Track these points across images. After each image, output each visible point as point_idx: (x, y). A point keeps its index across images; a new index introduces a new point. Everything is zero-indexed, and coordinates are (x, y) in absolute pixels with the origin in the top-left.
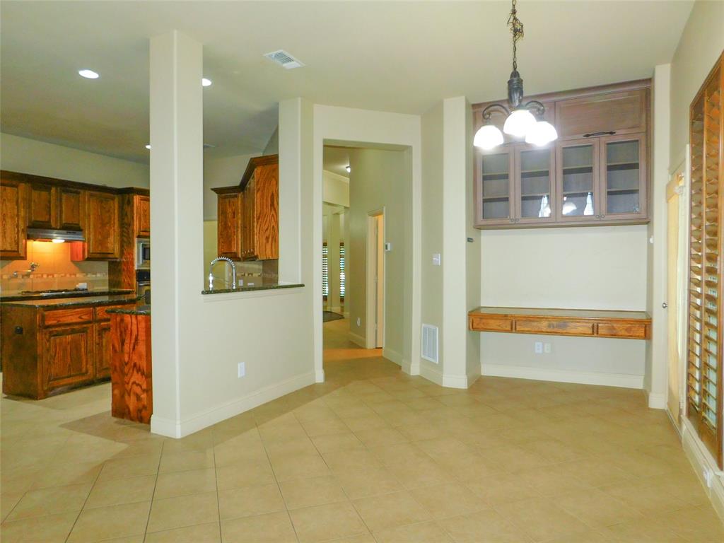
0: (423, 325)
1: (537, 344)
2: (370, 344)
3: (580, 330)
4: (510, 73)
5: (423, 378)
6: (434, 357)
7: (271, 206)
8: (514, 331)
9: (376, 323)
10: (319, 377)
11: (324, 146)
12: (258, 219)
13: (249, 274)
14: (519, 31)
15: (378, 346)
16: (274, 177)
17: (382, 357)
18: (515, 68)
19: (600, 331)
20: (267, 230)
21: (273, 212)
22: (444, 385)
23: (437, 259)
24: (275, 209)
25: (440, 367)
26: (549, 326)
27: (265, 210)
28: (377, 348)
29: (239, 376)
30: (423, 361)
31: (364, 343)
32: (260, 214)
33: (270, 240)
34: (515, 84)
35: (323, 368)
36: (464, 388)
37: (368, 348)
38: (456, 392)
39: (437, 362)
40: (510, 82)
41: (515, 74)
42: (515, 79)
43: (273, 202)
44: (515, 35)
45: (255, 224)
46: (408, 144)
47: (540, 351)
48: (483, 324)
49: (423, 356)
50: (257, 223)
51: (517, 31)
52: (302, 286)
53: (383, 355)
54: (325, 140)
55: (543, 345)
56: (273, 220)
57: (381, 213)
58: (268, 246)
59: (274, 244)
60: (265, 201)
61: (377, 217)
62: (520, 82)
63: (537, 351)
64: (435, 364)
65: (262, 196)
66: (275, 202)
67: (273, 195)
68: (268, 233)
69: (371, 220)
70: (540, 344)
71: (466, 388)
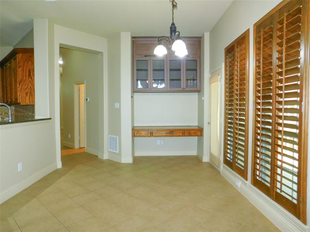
0: (109, 136)
1: (158, 141)
2: (77, 146)
3: (178, 134)
4: (171, 23)
5: (110, 160)
6: (116, 150)
7: (29, 75)
8: (152, 136)
9: (80, 136)
10: (59, 165)
11: (60, 47)
12: (20, 83)
13: (5, 113)
14: (175, 6)
15: (81, 147)
16: (30, 60)
17: (85, 152)
18: (173, 22)
19: (185, 134)
20: (26, 89)
21: (30, 79)
22: (122, 163)
23: (117, 105)
24: (31, 78)
25: (120, 154)
26: (166, 133)
27: (25, 78)
28: (80, 148)
29: (19, 171)
30: (109, 152)
31: (74, 146)
32: (21, 80)
33: (28, 94)
34: (173, 29)
35: (61, 161)
36: (131, 162)
37: (76, 148)
38: (128, 165)
39: (118, 152)
40: (171, 28)
41: (173, 24)
42: (173, 26)
43: (31, 74)
44: (173, 7)
45: (18, 85)
46: (101, 51)
47: (159, 144)
48: (139, 134)
49: (109, 150)
50: (19, 85)
51: (174, 6)
52: (50, 119)
53: (86, 151)
54: (60, 44)
55: (160, 141)
56: (30, 83)
57: (83, 83)
58: (27, 98)
59: (31, 97)
60: (24, 73)
61: (79, 85)
62: (175, 28)
63: (158, 144)
64: (117, 153)
65: (23, 70)
66: (32, 74)
67: (30, 70)
68: (27, 91)
69: (76, 87)
70: (159, 141)
71: (132, 162)
